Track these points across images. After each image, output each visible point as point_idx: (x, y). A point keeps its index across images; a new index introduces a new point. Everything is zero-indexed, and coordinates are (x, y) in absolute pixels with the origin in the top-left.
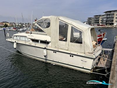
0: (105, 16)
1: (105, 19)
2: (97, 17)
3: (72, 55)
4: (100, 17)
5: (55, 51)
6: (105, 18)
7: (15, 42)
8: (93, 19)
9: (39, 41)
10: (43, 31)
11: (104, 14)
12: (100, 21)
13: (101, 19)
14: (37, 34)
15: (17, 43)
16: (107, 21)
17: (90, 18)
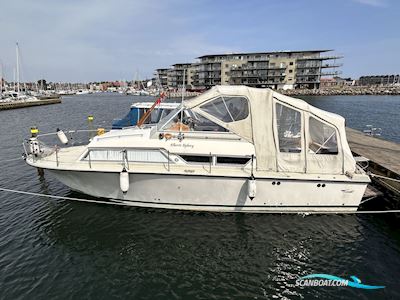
0: (203, 68)
1: (202, 75)
2: (181, 68)
3: (321, 183)
4: (189, 70)
5: (277, 181)
6: (201, 72)
7: (124, 171)
8: (172, 74)
9: (214, 159)
10: (225, 130)
11: (199, 61)
12: (190, 80)
13: (192, 75)
14: (207, 138)
15: (130, 173)
16: (207, 80)
17: (162, 70)
